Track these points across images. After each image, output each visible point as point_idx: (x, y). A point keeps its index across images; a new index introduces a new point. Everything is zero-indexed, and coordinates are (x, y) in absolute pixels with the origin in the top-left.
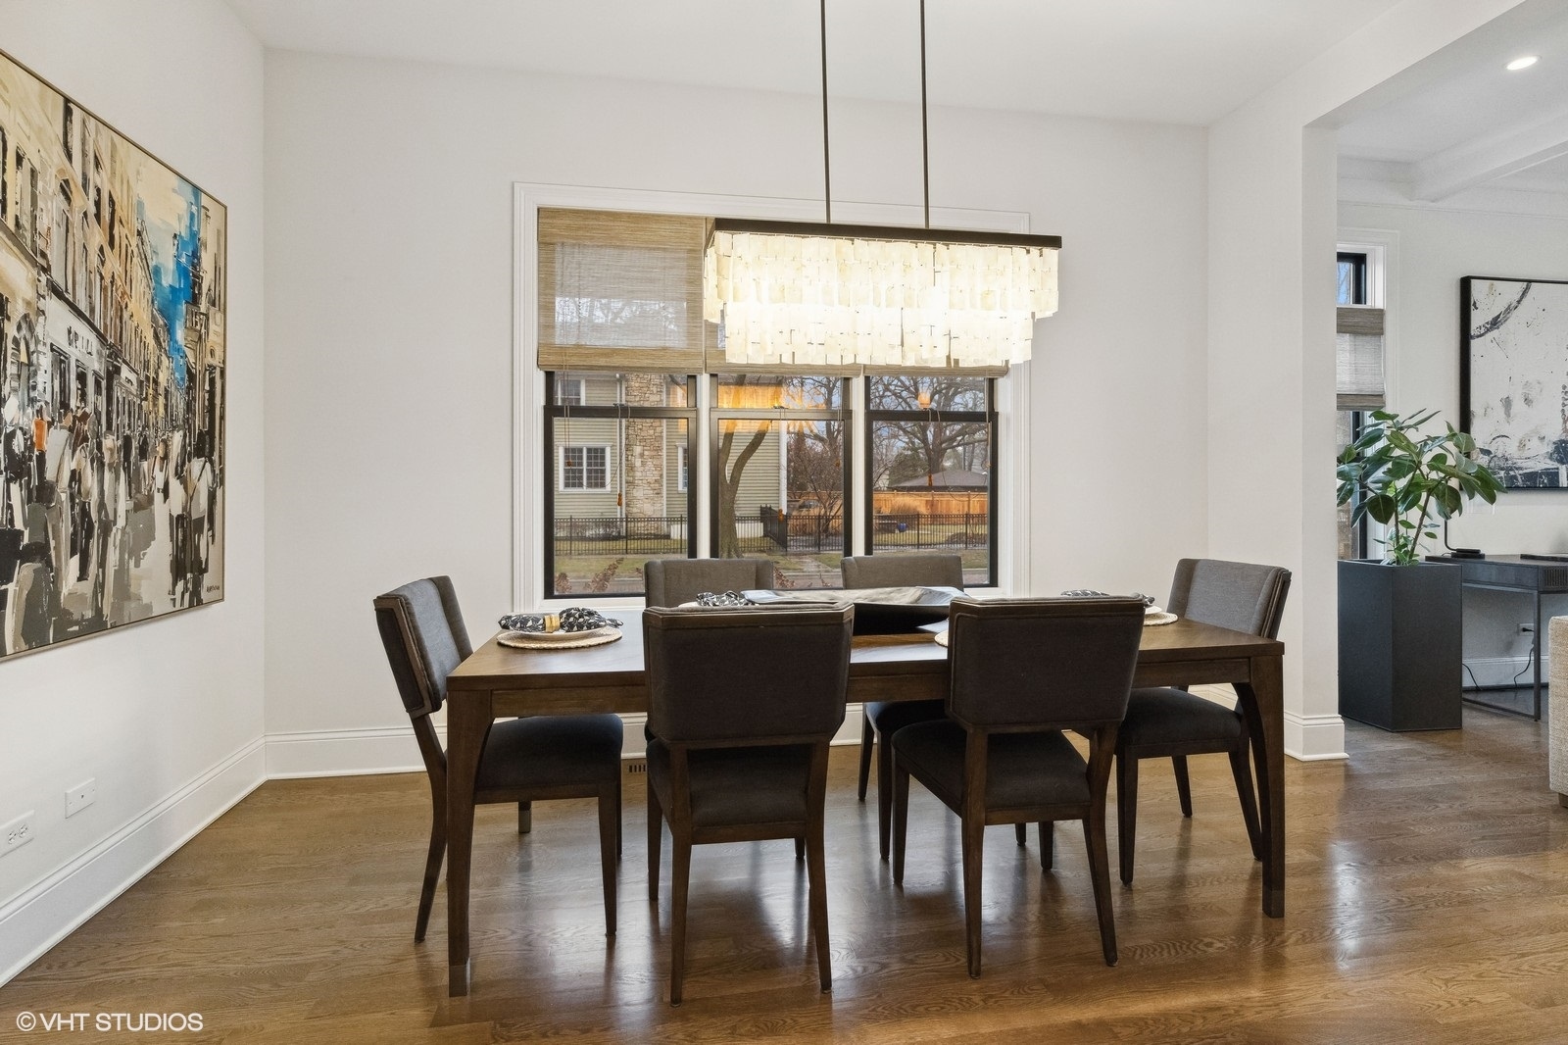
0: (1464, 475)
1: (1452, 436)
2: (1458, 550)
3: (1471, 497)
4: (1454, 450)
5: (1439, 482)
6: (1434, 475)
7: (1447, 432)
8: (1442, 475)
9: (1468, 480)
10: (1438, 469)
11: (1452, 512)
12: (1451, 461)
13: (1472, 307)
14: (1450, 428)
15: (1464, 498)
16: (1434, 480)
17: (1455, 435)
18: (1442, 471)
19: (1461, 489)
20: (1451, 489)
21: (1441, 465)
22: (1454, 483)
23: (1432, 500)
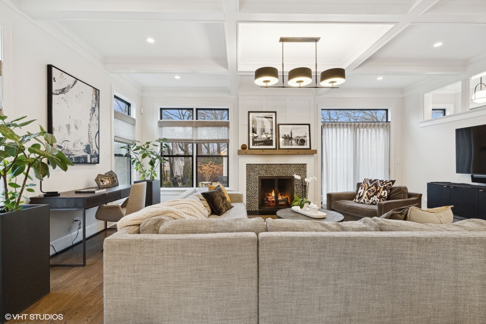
0: (51, 156)
1: (43, 133)
2: (47, 193)
3: (54, 167)
4: (45, 142)
5: (36, 160)
6: (33, 156)
7: (40, 131)
8: (37, 155)
9: (53, 158)
10: (35, 152)
11: (44, 176)
12: (43, 148)
13: (53, 80)
14: (42, 129)
15: (50, 168)
16: (33, 158)
17: (44, 132)
18: (38, 153)
19: (49, 163)
20: (43, 164)
21: (37, 150)
22: (45, 160)
23: (32, 170)
